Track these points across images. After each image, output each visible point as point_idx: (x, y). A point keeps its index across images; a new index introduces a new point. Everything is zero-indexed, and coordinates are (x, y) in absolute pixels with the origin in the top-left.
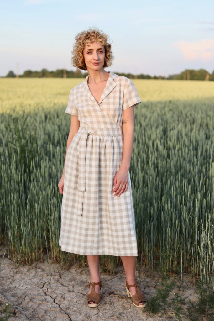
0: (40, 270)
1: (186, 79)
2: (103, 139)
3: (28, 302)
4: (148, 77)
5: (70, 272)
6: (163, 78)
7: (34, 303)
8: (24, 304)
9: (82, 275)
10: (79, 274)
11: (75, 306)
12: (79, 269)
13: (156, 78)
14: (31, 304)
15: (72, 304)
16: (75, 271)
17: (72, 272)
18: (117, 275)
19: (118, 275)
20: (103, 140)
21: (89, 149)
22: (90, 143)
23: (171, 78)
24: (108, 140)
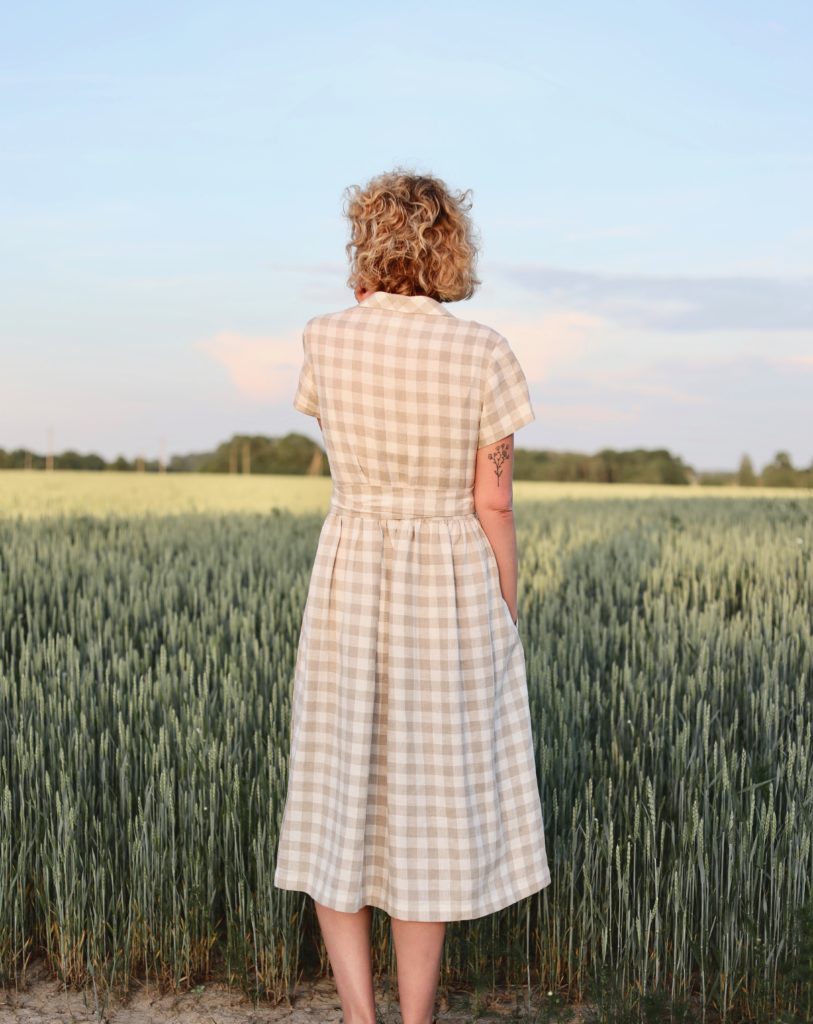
0: (26, 1011)
1: (240, 470)
4: (94, 464)
5: (133, 1010)
6: (153, 468)
9: (179, 1012)
10: (170, 1013)
12: (161, 1000)
13: (122, 466)
16: (151, 1004)
17: (141, 1011)
18: (297, 1005)
19: (302, 1003)
23: (181, 466)
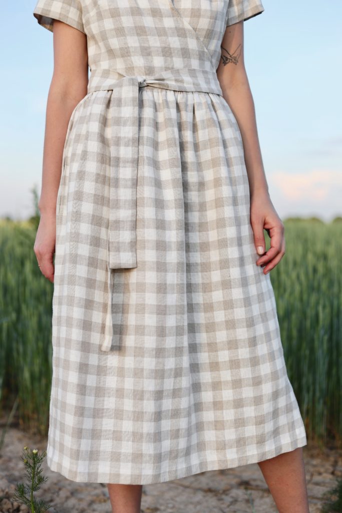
2: (184, 100)
3: (67, 498)
7: (80, 500)
8: (57, 500)
11: (170, 505)
14: (72, 502)
15: (161, 501)
20: (186, 105)
21: (147, 131)
22: (148, 112)
24: (200, 104)
